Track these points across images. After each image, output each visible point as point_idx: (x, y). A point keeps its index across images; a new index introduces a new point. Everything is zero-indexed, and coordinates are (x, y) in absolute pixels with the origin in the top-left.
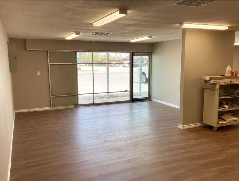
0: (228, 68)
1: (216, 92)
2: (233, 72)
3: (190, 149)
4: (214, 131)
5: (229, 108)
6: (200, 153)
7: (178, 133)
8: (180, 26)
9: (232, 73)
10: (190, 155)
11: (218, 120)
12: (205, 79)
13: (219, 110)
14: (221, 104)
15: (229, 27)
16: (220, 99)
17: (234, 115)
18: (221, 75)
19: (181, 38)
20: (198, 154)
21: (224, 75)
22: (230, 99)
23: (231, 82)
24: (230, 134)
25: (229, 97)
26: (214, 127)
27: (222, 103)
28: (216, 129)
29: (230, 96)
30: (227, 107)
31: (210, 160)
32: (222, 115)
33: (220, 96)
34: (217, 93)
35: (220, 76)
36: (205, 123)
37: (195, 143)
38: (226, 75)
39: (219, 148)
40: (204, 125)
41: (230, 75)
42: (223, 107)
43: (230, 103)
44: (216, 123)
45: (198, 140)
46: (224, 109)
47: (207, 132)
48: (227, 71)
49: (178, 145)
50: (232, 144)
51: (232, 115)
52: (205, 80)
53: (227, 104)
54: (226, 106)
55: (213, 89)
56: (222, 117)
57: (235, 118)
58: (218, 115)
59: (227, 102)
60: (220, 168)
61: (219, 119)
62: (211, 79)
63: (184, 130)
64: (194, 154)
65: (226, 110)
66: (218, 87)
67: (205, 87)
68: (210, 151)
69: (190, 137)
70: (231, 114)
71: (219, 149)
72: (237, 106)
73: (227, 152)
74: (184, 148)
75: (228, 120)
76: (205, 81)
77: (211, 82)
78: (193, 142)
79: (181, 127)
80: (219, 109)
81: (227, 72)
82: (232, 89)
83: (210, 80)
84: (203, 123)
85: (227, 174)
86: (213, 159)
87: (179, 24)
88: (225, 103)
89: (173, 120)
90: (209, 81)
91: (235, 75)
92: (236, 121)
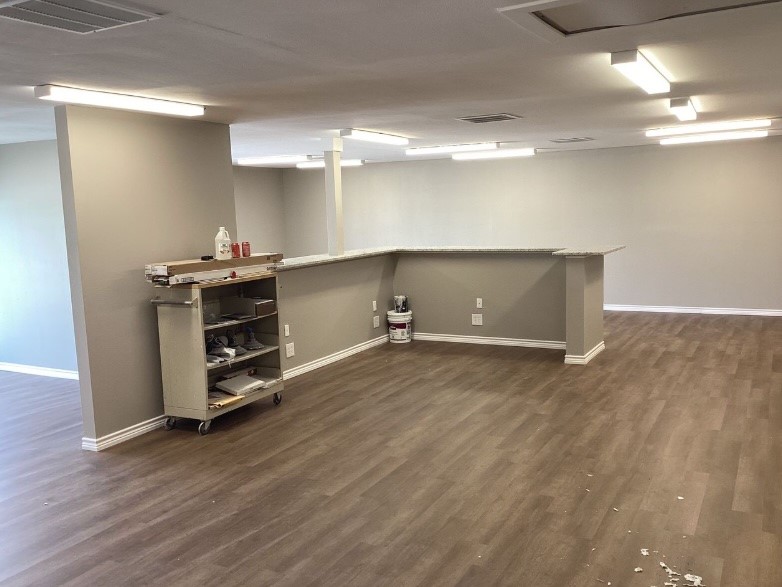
0: (222, 236)
1: (194, 310)
2: (237, 246)
3: (126, 515)
4: (203, 434)
5: (237, 355)
6: (159, 520)
7: (81, 468)
8: (38, 94)
9: (235, 249)
10: (125, 534)
11: (210, 397)
12: (153, 273)
13: (210, 365)
14: (212, 347)
15: (205, 108)
16: (207, 333)
17: (256, 375)
18: (203, 259)
19: (53, 136)
20: (151, 523)
21: (211, 258)
22: (239, 329)
23: (234, 275)
24: (249, 432)
25: (234, 322)
26: (199, 422)
27: (215, 343)
28: (206, 428)
29: (237, 319)
30: (231, 352)
31: (193, 531)
32: (221, 379)
33: (207, 321)
34: (198, 313)
35: (200, 261)
36: (170, 415)
37: (143, 489)
38: (219, 257)
39: (217, 484)
40: (168, 421)
41: (229, 256)
42: (220, 356)
43: (239, 338)
44: (205, 408)
45: (150, 477)
46: (222, 360)
47: (180, 444)
48: (220, 245)
49: (80, 511)
50: (256, 463)
51: (250, 375)
52: (154, 277)
53: (230, 346)
54: (227, 350)
55: (182, 304)
56: (221, 384)
57: (258, 383)
58: (209, 383)
59: (230, 337)
60: (222, 547)
61: (214, 394)
62: (172, 271)
63: (104, 454)
64: (138, 528)
65: (230, 361)
66: (196, 293)
67: (158, 298)
68: (190, 502)
69: (122, 474)
70: (246, 371)
71: (220, 486)
72: (261, 346)
73: (243, 490)
74: (105, 517)
75: (239, 392)
76: (155, 279)
77: (173, 281)
78: (135, 487)
79: (91, 444)
80: (209, 361)
81: (219, 248)
82: (242, 295)
83: (170, 275)
84: (166, 414)
85: (244, 560)
86: (201, 527)
87: (33, 88)
88: (225, 340)
89: (62, 425)
90: (167, 277)
91: (244, 255)
92: (260, 389)
